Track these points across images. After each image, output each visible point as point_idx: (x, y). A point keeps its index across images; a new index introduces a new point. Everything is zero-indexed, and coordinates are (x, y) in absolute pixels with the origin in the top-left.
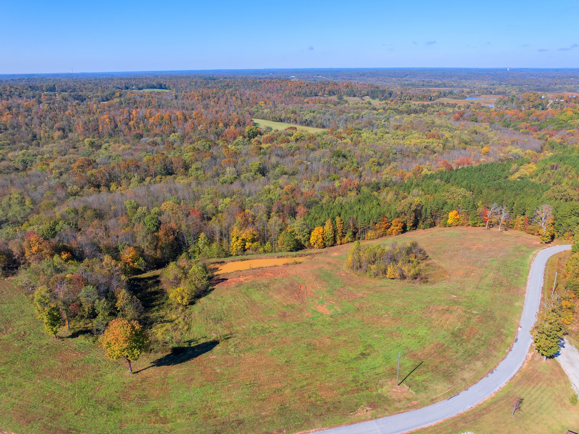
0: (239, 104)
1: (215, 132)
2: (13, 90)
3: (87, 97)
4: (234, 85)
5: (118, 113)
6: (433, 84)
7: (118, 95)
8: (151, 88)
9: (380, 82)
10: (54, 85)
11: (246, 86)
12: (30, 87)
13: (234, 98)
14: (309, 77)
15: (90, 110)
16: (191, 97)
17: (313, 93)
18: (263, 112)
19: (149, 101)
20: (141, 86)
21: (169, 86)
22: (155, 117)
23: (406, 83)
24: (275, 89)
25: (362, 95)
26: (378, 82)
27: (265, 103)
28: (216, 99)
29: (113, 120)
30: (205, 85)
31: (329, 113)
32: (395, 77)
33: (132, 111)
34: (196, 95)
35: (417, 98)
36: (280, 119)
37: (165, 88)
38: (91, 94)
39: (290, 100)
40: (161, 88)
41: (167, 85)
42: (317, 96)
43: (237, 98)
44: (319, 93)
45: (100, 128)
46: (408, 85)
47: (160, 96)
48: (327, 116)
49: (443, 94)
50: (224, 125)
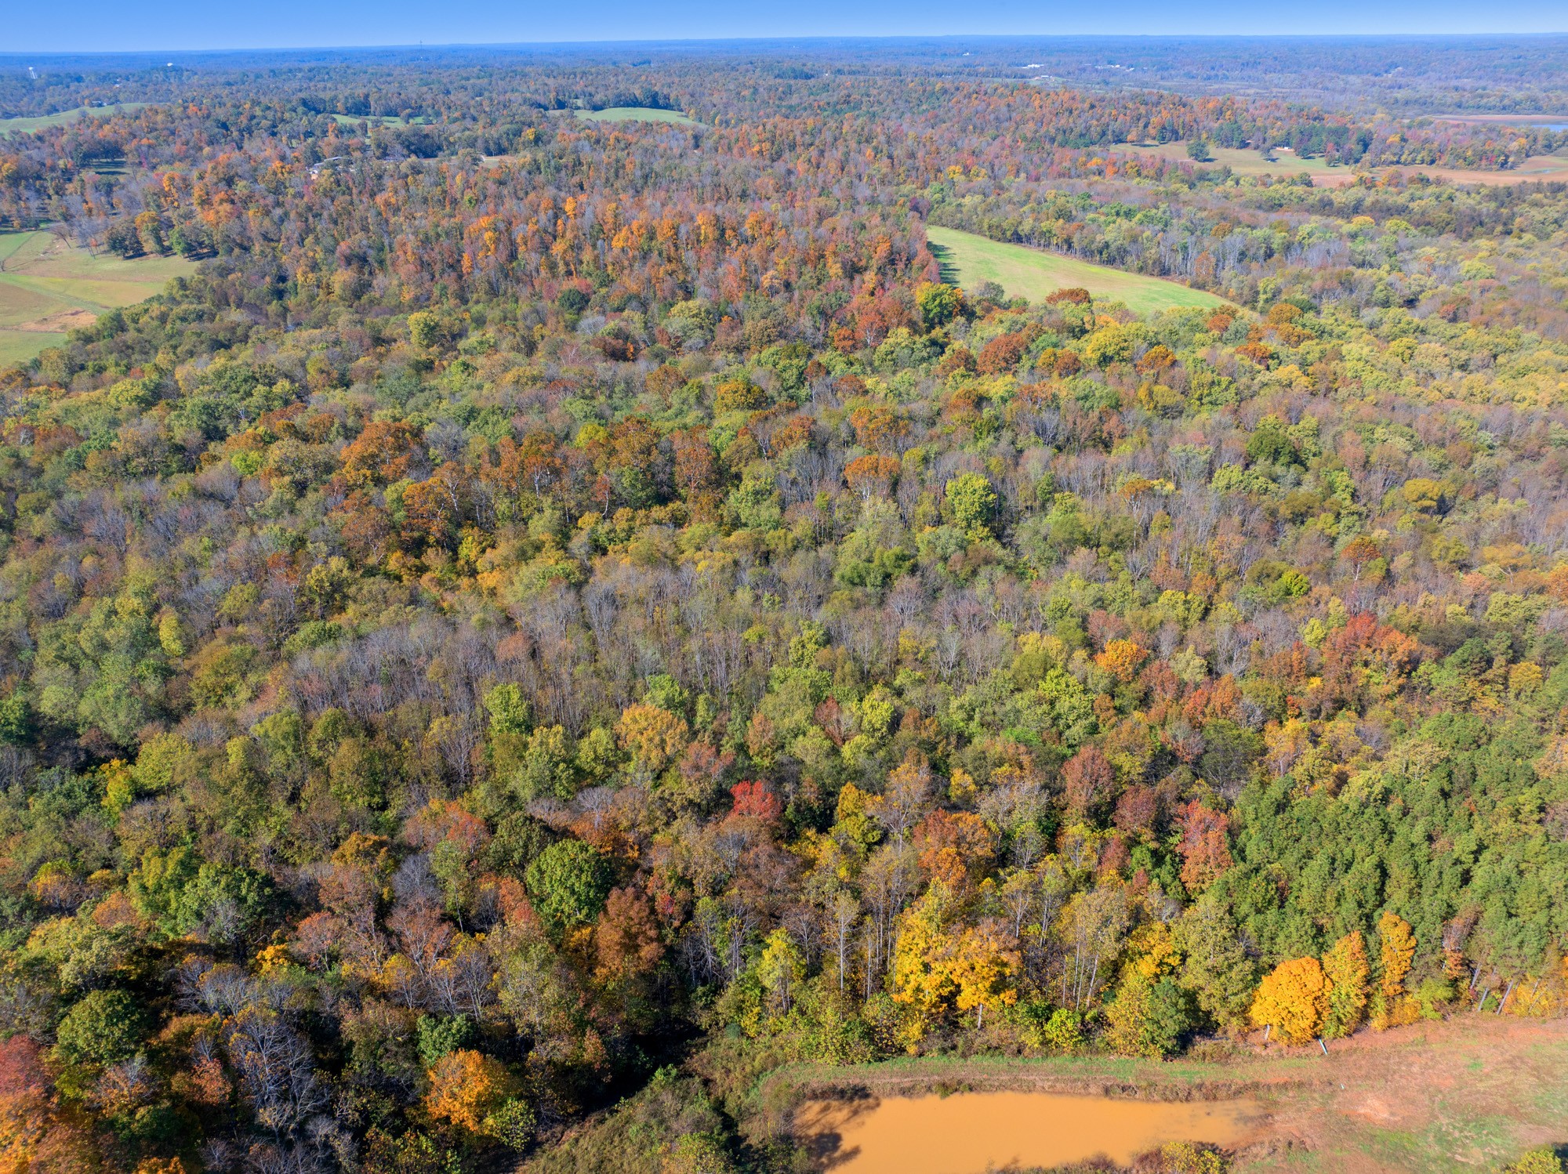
0: (884, 170)
1: (818, 308)
2: (258, 112)
3: (446, 139)
4: (865, 99)
5: (524, 208)
6: (1493, 101)
7: (532, 137)
8: (627, 105)
9: (1309, 91)
10: (367, 96)
11: (901, 104)
12: (304, 103)
13: (869, 152)
14: (1084, 70)
15: (444, 192)
16: (740, 144)
17: (1110, 132)
18: (960, 205)
19: (618, 161)
20: (598, 98)
21: (677, 99)
22: (630, 229)
23: (1400, 95)
24: (992, 116)
25: (1268, 144)
26: (1303, 92)
27: (966, 171)
28: (813, 152)
29: (504, 232)
30: (780, 99)
31: (1183, 221)
32: (1355, 71)
33: (564, 201)
34: (755, 139)
35: (1458, 157)
36: (1016, 233)
37: (667, 107)
38: (456, 132)
39: (1043, 161)
40: (655, 102)
41: (672, 97)
42: (1121, 141)
43: (877, 151)
44: (1128, 132)
45: (466, 262)
46: (1407, 103)
47: (648, 141)
48: (1177, 235)
49: (1541, 142)
50: (844, 267)
